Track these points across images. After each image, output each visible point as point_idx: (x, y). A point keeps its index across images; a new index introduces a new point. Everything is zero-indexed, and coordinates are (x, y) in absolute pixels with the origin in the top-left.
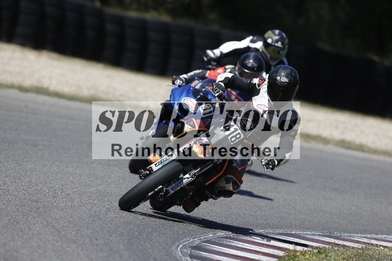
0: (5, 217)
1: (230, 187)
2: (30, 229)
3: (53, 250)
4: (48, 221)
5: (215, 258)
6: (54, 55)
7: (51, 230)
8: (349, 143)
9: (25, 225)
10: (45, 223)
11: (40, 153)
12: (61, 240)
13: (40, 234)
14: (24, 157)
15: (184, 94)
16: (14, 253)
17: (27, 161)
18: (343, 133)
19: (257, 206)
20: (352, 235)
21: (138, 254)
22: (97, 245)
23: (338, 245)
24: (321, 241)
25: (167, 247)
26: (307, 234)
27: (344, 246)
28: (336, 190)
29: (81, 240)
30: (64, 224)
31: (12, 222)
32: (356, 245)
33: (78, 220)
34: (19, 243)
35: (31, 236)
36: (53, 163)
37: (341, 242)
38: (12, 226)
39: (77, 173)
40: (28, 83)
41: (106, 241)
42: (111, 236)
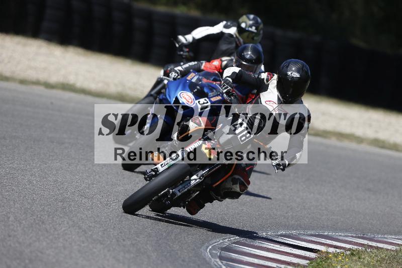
0: (31, 217)
1: (237, 188)
2: (55, 229)
3: (79, 251)
4: (74, 222)
5: (245, 260)
6: (80, 51)
7: (77, 230)
8: (383, 142)
9: (51, 225)
10: (71, 223)
11: (67, 152)
12: (87, 240)
13: (66, 234)
14: (50, 155)
15: (180, 88)
16: (39, 254)
17: (52, 160)
18: (376, 132)
19: (288, 207)
20: (386, 236)
21: (166, 255)
22: (124, 246)
23: (371, 247)
24: (354, 242)
25: (196, 248)
26: (340, 235)
27: (377, 248)
28: (369, 190)
29: (107, 241)
30: (91, 225)
31: (37, 222)
32: (390, 247)
33: (105, 220)
34: (44, 244)
35: (57, 236)
36: (79, 162)
37: (374, 244)
38: (37, 226)
39: (104, 172)
40: (54, 79)
41: (134, 242)
42: (138, 237)
